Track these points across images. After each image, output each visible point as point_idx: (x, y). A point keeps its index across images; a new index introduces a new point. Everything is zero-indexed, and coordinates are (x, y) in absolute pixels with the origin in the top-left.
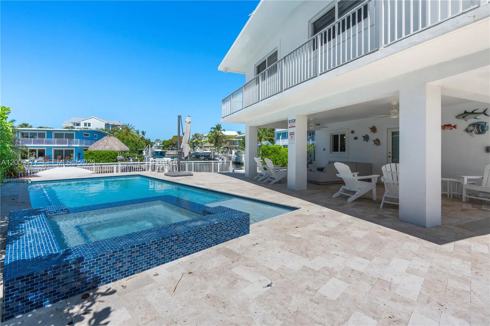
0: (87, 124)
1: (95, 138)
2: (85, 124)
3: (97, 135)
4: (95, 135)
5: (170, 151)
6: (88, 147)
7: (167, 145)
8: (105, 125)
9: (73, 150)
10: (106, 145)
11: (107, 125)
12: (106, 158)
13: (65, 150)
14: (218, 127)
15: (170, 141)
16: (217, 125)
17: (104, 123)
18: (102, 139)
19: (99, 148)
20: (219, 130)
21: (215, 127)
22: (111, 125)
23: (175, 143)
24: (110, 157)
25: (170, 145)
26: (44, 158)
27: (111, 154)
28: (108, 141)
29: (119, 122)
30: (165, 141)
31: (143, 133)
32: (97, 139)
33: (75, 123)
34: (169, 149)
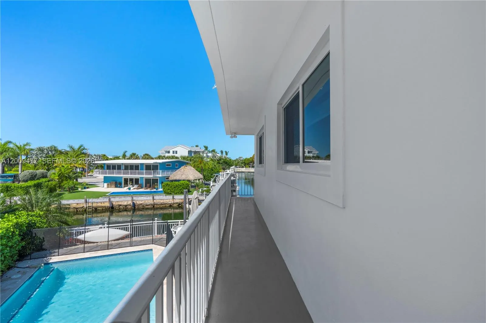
0: (175, 151)
1: (176, 167)
2: (173, 152)
3: (178, 164)
4: (176, 164)
5: (251, 168)
6: (169, 176)
7: (248, 162)
8: (189, 151)
9: (158, 179)
10: (182, 175)
11: (190, 152)
12: (179, 189)
13: (152, 179)
15: (251, 159)
17: (188, 150)
18: (180, 169)
19: (178, 177)
22: (194, 151)
24: (182, 188)
25: (251, 162)
26: (138, 186)
27: (183, 185)
28: (184, 171)
29: (200, 148)
30: (246, 158)
31: (227, 153)
32: (178, 167)
33: (166, 151)
34: (250, 167)
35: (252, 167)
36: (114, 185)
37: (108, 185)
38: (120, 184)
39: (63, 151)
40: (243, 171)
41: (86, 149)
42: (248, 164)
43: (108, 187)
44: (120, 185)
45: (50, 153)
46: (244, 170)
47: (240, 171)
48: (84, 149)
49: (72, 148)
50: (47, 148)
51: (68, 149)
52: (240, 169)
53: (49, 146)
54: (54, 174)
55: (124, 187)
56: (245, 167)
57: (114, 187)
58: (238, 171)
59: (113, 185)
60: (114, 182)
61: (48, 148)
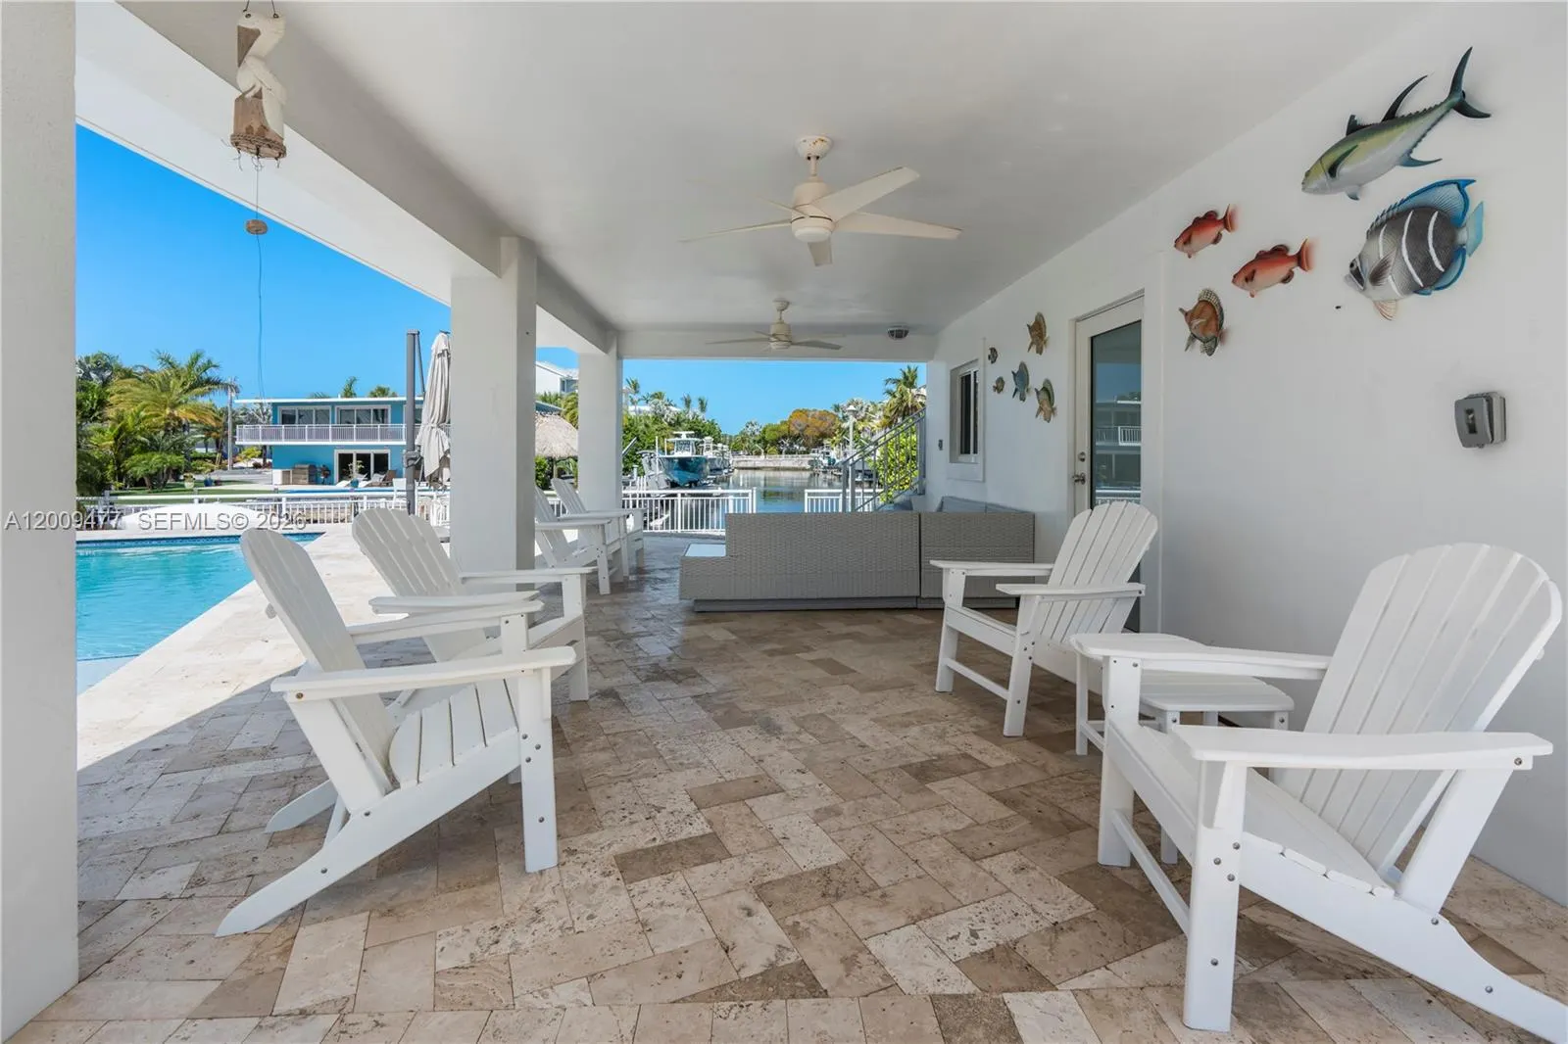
5: (783, 456)
7: (774, 437)
8: (563, 381)
11: (567, 384)
14: (907, 374)
15: (784, 427)
16: (906, 371)
17: (559, 377)
20: (911, 385)
21: (901, 377)
23: (797, 432)
25: (784, 437)
30: (769, 425)
31: (703, 406)
34: (780, 452)
35: (786, 453)
36: (307, 476)
37: (286, 474)
38: (327, 472)
39: (140, 370)
40: (758, 464)
41: (215, 366)
42: (776, 443)
43: (286, 482)
44: (326, 476)
45: (93, 375)
46: (760, 460)
47: (750, 465)
48: (209, 365)
49: (170, 363)
50: (83, 361)
51: (156, 366)
52: (750, 458)
53: (90, 355)
54: (100, 431)
55: (341, 479)
56: (766, 452)
57: (307, 481)
58: (741, 465)
59: (303, 476)
60: (307, 466)
61: (87, 359)
